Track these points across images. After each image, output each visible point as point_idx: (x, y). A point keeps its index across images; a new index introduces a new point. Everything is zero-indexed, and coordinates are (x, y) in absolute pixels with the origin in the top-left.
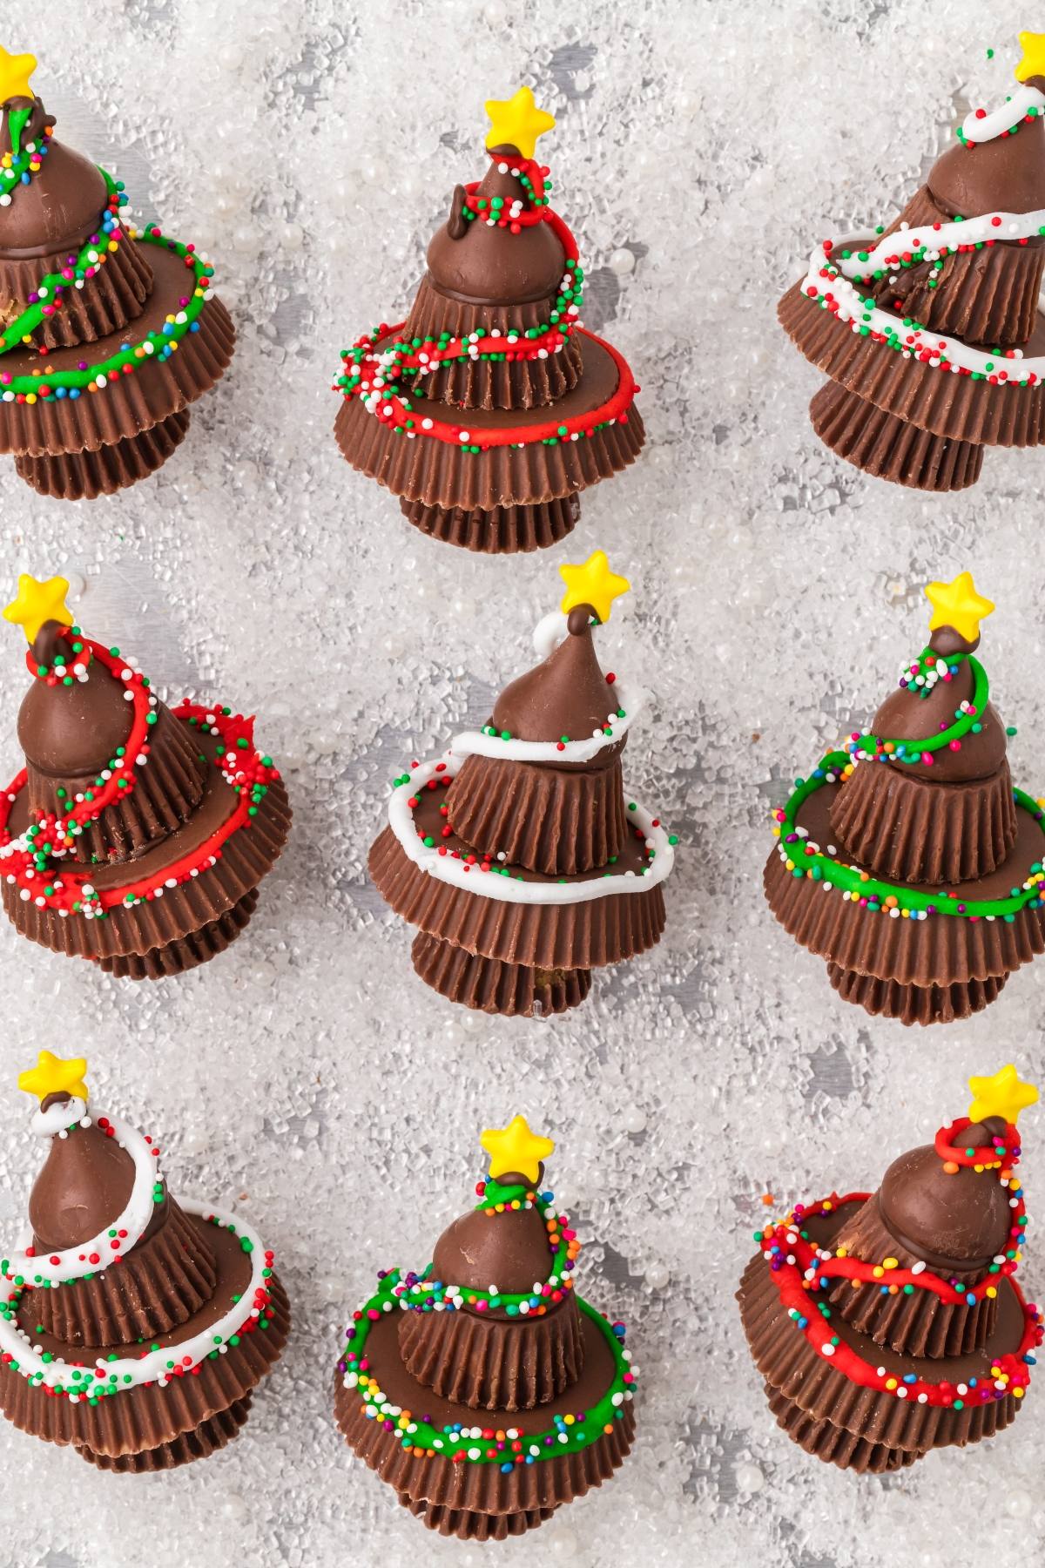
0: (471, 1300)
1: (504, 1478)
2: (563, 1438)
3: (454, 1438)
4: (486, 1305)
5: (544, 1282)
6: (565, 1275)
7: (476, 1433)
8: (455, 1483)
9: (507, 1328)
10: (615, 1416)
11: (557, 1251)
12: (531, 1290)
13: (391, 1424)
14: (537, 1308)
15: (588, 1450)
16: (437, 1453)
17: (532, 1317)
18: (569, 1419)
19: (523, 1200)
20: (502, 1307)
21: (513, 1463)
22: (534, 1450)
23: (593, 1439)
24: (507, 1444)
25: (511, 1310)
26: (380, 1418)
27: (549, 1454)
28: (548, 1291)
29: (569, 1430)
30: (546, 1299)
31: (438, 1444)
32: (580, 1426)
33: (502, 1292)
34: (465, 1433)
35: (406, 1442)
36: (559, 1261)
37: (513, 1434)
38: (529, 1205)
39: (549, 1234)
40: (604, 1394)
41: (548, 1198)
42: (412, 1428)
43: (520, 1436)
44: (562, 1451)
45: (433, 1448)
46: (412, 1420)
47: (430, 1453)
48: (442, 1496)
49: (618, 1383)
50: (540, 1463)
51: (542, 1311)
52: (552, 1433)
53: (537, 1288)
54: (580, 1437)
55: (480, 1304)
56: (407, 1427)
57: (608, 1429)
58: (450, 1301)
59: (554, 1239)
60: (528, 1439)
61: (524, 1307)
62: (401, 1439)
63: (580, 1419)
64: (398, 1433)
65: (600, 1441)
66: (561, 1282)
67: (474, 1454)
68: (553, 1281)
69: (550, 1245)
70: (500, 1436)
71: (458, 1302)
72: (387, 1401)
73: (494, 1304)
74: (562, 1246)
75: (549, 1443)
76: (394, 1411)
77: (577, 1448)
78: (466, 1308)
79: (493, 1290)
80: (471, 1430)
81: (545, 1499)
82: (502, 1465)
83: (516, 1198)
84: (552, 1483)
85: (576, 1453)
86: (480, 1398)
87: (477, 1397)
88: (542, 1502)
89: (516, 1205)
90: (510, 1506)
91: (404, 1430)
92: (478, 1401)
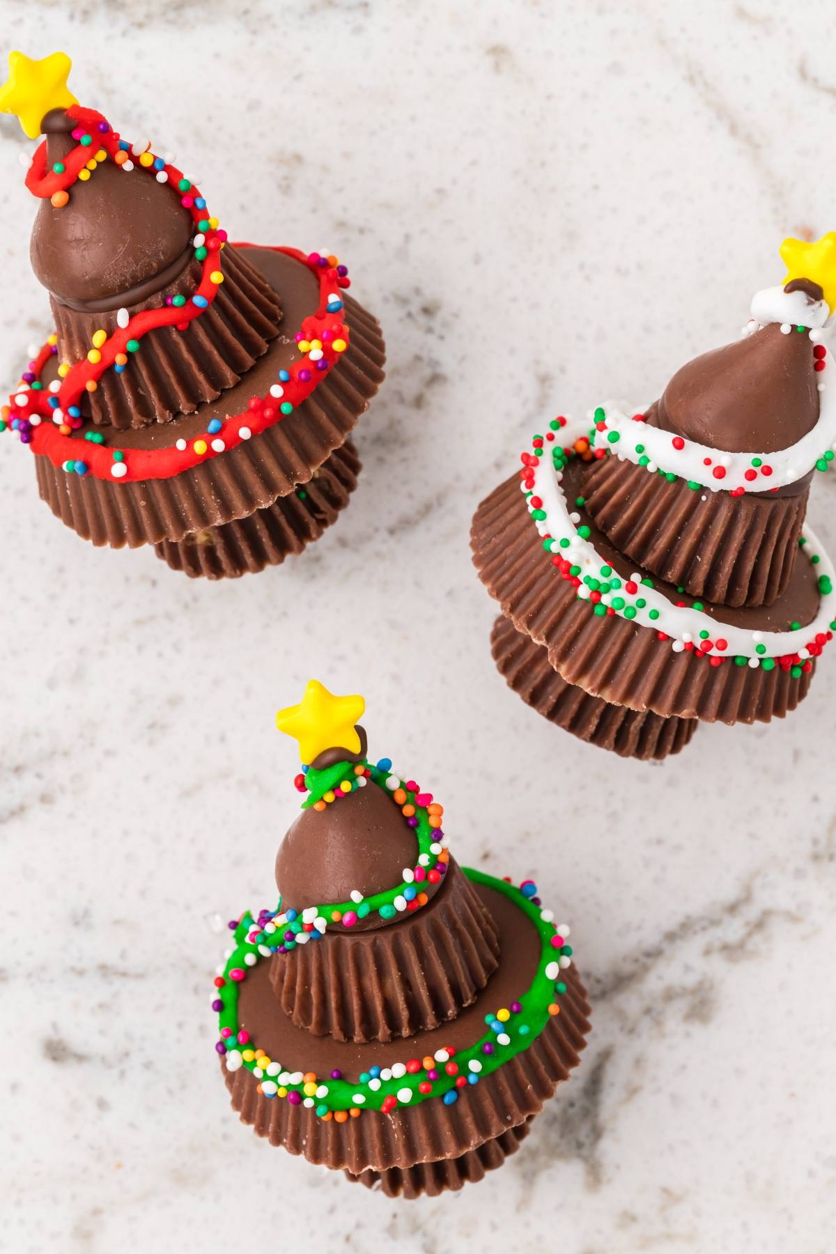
0: (335, 917)
1: (452, 1110)
2: (503, 1039)
3: (375, 1085)
4: (355, 916)
5: (413, 865)
6: (435, 849)
7: (398, 1070)
8: (397, 1137)
9: (390, 934)
10: (556, 991)
11: (417, 824)
12: (401, 881)
13: (297, 1095)
14: (416, 898)
15: (540, 1040)
16: (363, 1111)
17: (414, 913)
18: (504, 1014)
19: (353, 779)
20: (374, 913)
21: (455, 1089)
22: (475, 1066)
23: (540, 1027)
24: (439, 1071)
25: (385, 912)
26: (282, 1093)
27: (494, 1064)
28: (422, 875)
29: (507, 1027)
30: (424, 884)
31: (359, 1099)
32: (519, 1018)
33: (367, 895)
34: (386, 1075)
35: (321, 1111)
36: (423, 835)
37: (442, 1056)
38: (362, 782)
39: (399, 807)
40: (534, 969)
41: (384, 767)
42: (322, 1092)
43: (451, 1056)
44: (507, 1056)
45: (355, 1106)
46: (319, 1082)
47: (354, 1113)
48: (387, 1156)
49: (548, 951)
50: (489, 1078)
51: (424, 900)
52: (488, 1038)
53: (408, 875)
54: (523, 1030)
55: (347, 918)
56: (315, 1092)
57: (554, 1009)
58: (311, 928)
59: (408, 811)
60: (463, 1056)
61: (400, 904)
62: (315, 1108)
63: (516, 1010)
64: (308, 1103)
65: (550, 1025)
66: (434, 859)
67: (405, 1096)
68: (424, 860)
69: (406, 819)
70: (428, 1064)
71: (321, 924)
72: (283, 1070)
73: (363, 912)
74: (420, 815)
75: (490, 1050)
76: (295, 1078)
77: (524, 1046)
78: (332, 929)
79: (356, 896)
80: (390, 1069)
81: (509, 1118)
82: (443, 1096)
83: (342, 779)
84: (509, 1097)
85: (527, 1053)
86: (390, 1028)
87: (386, 1027)
88: (509, 1123)
89: (346, 787)
90: (472, 1142)
91: (314, 1097)
92: (389, 1032)
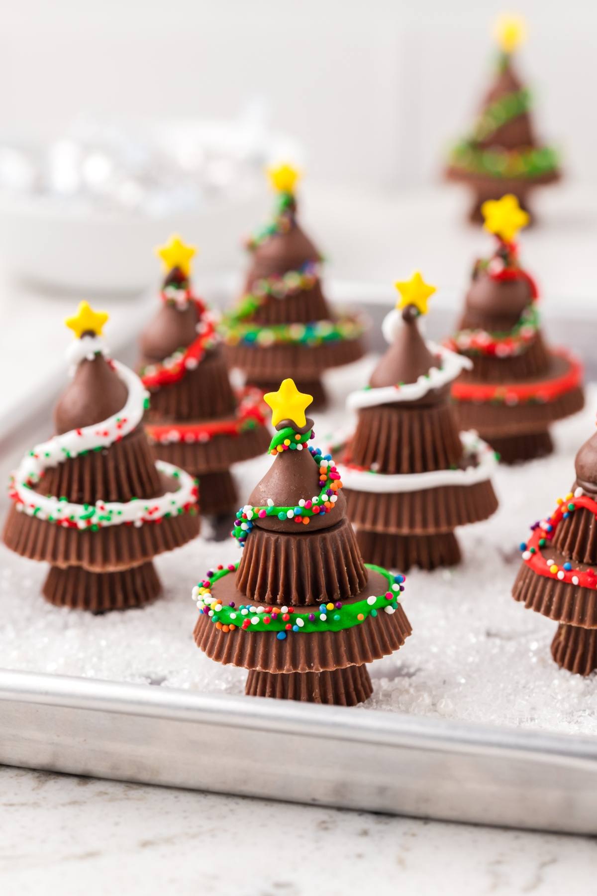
1: (281, 643)
2: (323, 617)
3: (244, 612)
4: (264, 512)
5: (308, 498)
6: (324, 497)
7: (260, 609)
10: (370, 613)
11: (324, 485)
12: (297, 504)
14: (301, 516)
15: (348, 630)
16: (236, 627)
18: (330, 606)
19: (293, 441)
21: (286, 632)
22: (300, 622)
23: (349, 624)
24: (279, 617)
27: (312, 628)
28: (309, 506)
29: (328, 613)
30: (309, 512)
31: (233, 616)
32: (338, 611)
33: (276, 504)
34: (252, 609)
35: (214, 618)
36: (325, 490)
37: (284, 609)
39: (320, 474)
40: (362, 594)
42: (218, 608)
43: (289, 612)
44: (324, 628)
46: (219, 603)
47: (231, 627)
49: (372, 592)
51: (307, 522)
52: (316, 614)
53: (302, 503)
54: (337, 619)
55: (261, 511)
56: (216, 608)
57: (361, 617)
59: (323, 478)
60: (295, 614)
61: (290, 514)
64: (211, 613)
66: (321, 502)
67: (255, 621)
68: (315, 500)
69: (319, 480)
70: (275, 611)
71: (250, 515)
73: (270, 511)
74: (328, 482)
75: (313, 619)
77: (336, 628)
78: (255, 518)
79: (270, 501)
80: (257, 608)
81: (312, 665)
82: (278, 632)
83: (287, 437)
84: (316, 652)
85: (336, 634)
86: (272, 594)
87: (270, 593)
88: (310, 667)
89: (287, 442)
90: (285, 667)
91: (214, 611)
92: (270, 596)
